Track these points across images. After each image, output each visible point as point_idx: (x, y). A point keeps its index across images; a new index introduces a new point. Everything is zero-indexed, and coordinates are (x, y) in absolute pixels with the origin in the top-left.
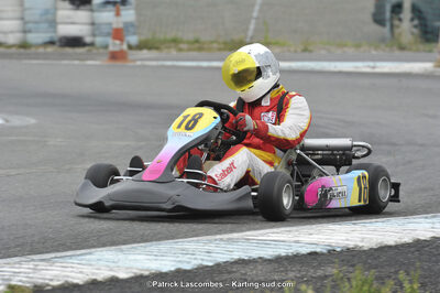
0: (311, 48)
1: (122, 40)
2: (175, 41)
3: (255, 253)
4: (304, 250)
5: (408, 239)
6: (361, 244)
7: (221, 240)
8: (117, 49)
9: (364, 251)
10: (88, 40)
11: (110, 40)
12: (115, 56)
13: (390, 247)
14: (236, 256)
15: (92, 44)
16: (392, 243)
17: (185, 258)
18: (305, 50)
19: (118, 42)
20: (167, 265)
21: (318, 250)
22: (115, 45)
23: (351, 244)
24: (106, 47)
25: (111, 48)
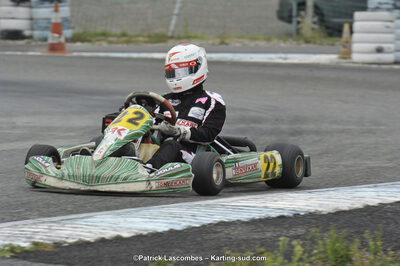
0: (227, 41)
1: (60, 33)
2: (104, 35)
3: (233, 217)
4: (274, 214)
5: (359, 205)
6: (320, 209)
7: (200, 205)
8: (55, 41)
9: (324, 215)
10: (27, 33)
11: (48, 34)
12: (54, 48)
13: (345, 211)
14: (218, 218)
15: (30, 37)
16: (346, 208)
17: (175, 221)
18: (222, 43)
19: (56, 35)
20: (161, 226)
21: (285, 214)
22: (54, 38)
23: (312, 209)
24: (45, 39)
25: (50, 41)
